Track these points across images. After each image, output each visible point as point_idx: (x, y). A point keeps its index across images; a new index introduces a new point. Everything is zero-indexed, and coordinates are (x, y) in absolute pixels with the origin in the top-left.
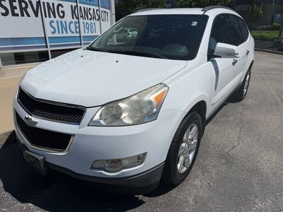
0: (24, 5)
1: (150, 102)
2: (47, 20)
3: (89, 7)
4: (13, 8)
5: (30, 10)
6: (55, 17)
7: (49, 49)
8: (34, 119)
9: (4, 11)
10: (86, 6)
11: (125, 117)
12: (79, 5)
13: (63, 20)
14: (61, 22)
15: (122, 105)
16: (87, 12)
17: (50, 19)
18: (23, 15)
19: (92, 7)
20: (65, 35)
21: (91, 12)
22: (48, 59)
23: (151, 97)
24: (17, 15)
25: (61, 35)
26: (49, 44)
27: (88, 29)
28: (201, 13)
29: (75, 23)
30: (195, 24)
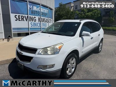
0: (23, 17)
1: (57, 48)
2: (30, 22)
3: (45, 18)
4: (19, 18)
5: (24, 19)
6: (33, 21)
7: (30, 32)
8: (22, 52)
9: (16, 19)
10: (44, 18)
11: (49, 52)
12: (41, 17)
13: (35, 22)
14: (35, 23)
15: (48, 49)
16: (44, 20)
17: (31, 22)
18: (22, 21)
19: (46, 18)
20: (35, 27)
21: (45, 20)
22: (29, 35)
23: (57, 47)
24: (20, 20)
25: (34, 27)
26: (29, 30)
27: (44, 25)
28: (79, 22)
29: (40, 23)
30: (76, 25)
